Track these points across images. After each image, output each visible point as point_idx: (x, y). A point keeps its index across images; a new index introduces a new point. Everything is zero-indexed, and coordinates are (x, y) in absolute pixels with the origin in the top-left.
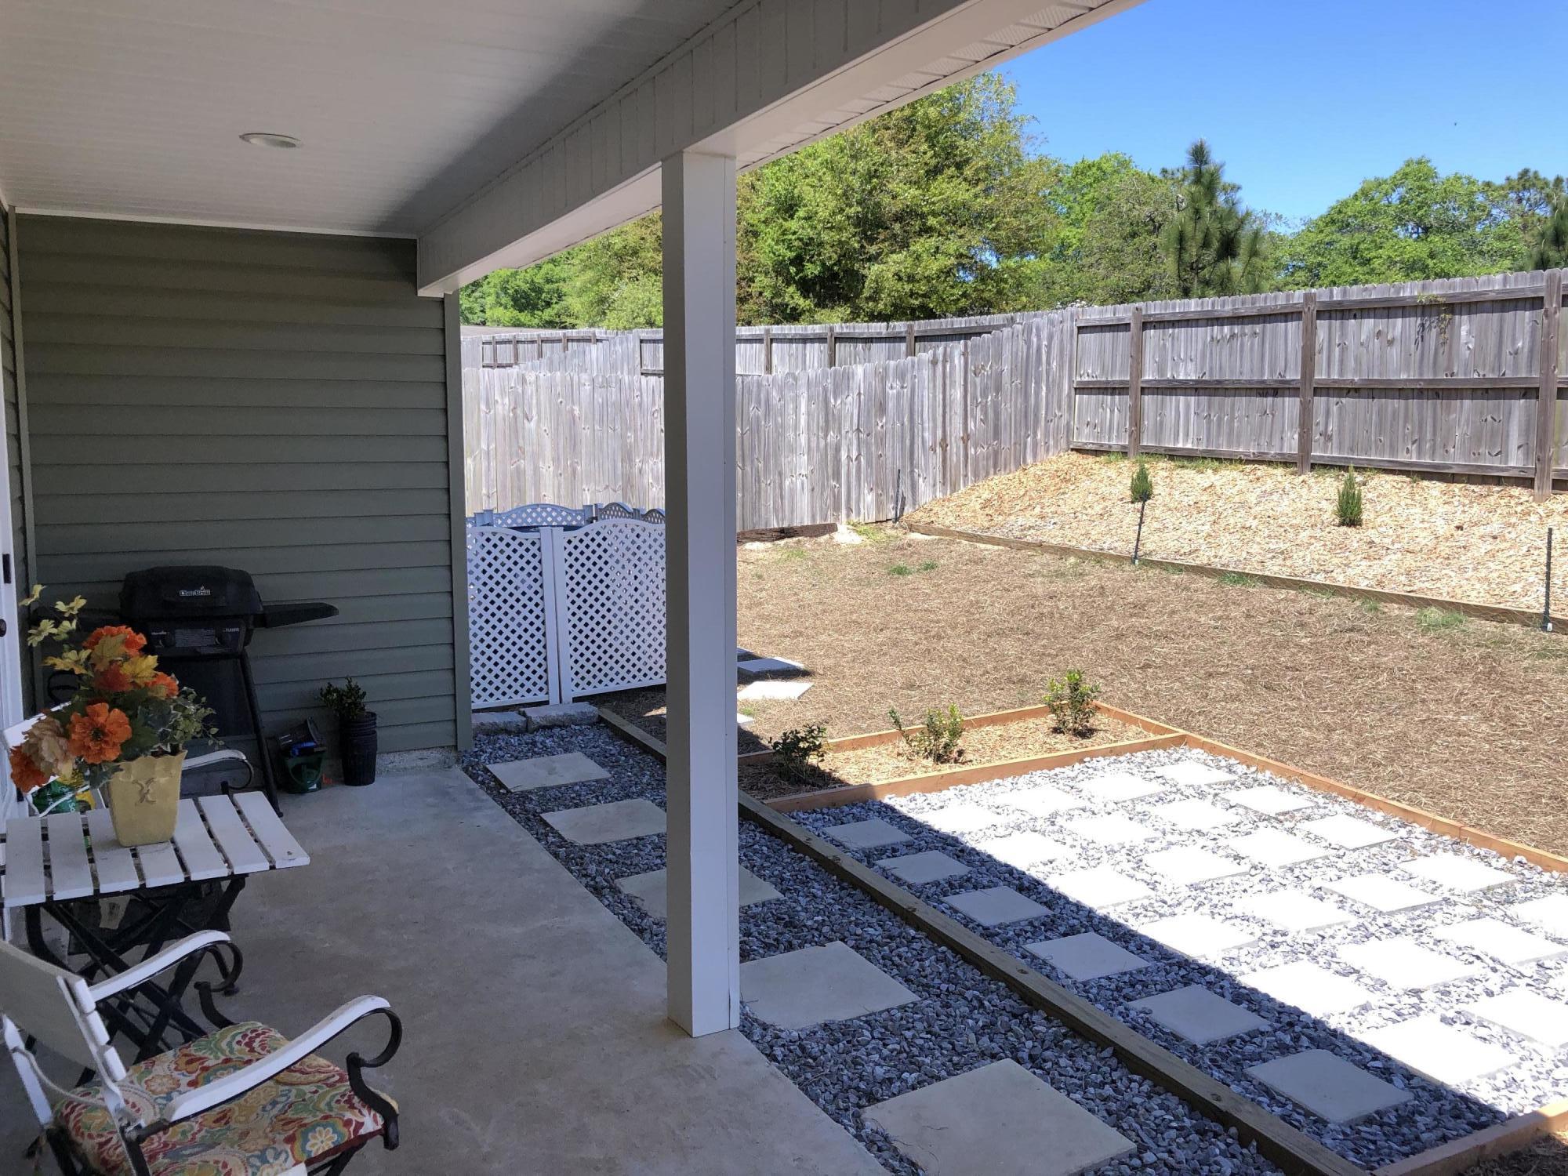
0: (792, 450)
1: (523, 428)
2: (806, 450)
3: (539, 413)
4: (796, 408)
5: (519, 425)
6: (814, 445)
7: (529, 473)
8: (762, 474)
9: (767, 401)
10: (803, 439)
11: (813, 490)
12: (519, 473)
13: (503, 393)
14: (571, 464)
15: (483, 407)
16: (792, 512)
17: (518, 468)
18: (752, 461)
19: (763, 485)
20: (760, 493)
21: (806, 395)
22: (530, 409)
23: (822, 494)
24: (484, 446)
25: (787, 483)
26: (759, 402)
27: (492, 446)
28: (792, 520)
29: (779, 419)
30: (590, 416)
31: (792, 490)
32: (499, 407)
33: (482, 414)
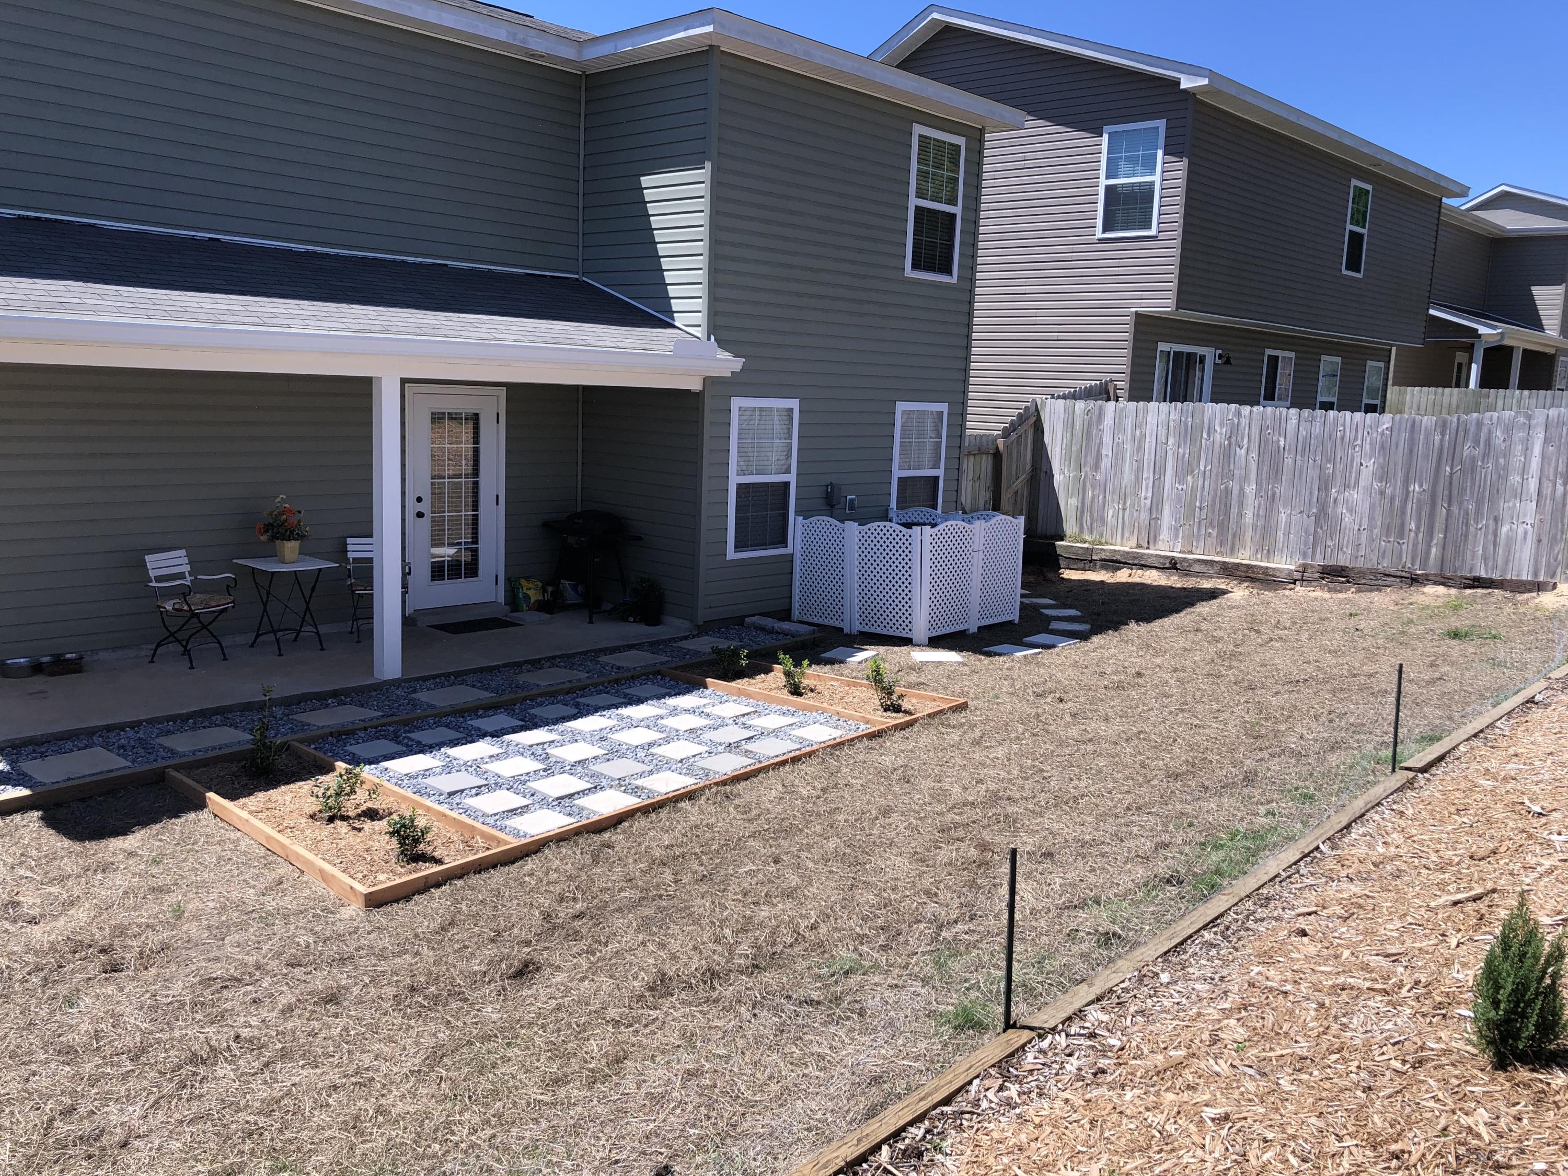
0: (1518, 494)
1: (1235, 454)
2: (1535, 497)
3: (1249, 443)
4: (1527, 450)
5: (1232, 452)
6: (1547, 491)
7: (1235, 492)
8: (1472, 516)
9: (1488, 442)
10: (1533, 484)
11: (1539, 541)
12: (1228, 492)
13: (1221, 425)
14: (1272, 488)
15: (1205, 435)
16: (1507, 562)
17: (1226, 488)
18: (1461, 503)
19: (1472, 529)
20: (1466, 536)
21: (1542, 436)
22: (1243, 438)
23: (1552, 548)
24: (1202, 468)
25: (1505, 529)
26: (1477, 442)
27: (1209, 467)
28: (1505, 570)
29: (1502, 461)
30: (1294, 447)
31: (1510, 540)
32: (1218, 436)
33: (1203, 441)
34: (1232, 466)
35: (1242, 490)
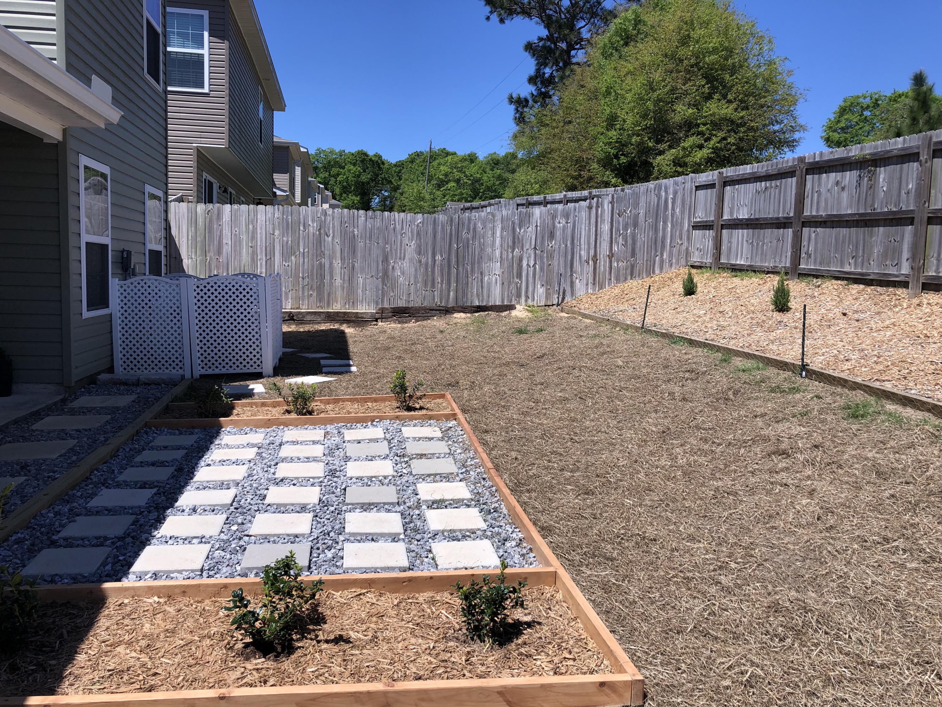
0: (490, 259)
2: (499, 260)
4: (494, 234)
5: (322, 239)
6: (504, 256)
8: (469, 272)
9: (475, 229)
10: (498, 252)
11: (503, 284)
14: (352, 262)
16: (489, 297)
18: (464, 265)
19: (470, 280)
20: (467, 284)
21: (500, 226)
23: (509, 287)
25: (486, 279)
26: (469, 229)
28: (488, 301)
29: (482, 240)
30: (364, 235)
31: (489, 284)
34: (323, 248)
35: (331, 264)
